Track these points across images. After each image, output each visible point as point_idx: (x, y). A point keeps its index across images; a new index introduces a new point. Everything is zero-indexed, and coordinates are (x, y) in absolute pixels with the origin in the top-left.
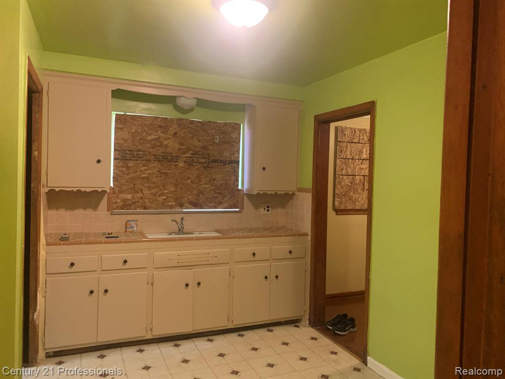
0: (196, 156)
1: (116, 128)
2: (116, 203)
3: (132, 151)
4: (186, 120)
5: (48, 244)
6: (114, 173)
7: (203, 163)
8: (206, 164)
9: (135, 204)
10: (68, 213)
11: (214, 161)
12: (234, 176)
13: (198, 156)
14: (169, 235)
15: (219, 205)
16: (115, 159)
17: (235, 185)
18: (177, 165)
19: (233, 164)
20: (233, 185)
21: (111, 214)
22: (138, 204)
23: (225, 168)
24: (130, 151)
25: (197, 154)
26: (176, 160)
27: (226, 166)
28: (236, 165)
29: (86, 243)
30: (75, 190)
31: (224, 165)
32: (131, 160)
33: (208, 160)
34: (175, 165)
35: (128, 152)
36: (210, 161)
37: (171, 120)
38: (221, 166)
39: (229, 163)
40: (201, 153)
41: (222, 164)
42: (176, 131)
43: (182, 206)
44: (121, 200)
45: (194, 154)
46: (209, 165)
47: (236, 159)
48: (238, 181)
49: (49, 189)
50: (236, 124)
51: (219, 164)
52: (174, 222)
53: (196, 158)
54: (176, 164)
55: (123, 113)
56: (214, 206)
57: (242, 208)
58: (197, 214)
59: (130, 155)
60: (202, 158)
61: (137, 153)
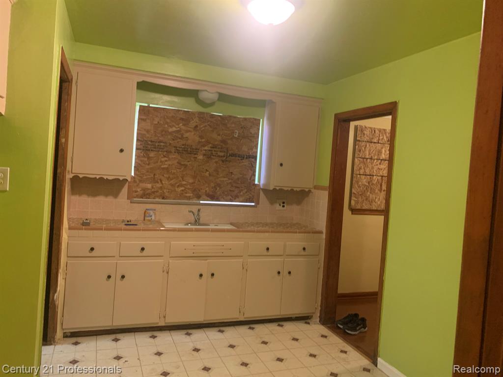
0: (215, 149)
1: (139, 119)
2: (136, 192)
3: (154, 142)
4: (207, 113)
5: (70, 228)
6: (136, 162)
7: (222, 157)
8: (225, 158)
9: (154, 194)
10: (90, 199)
11: (232, 155)
12: (251, 170)
13: (217, 150)
14: (185, 225)
15: (235, 199)
16: (137, 149)
17: (252, 179)
18: (196, 158)
19: (251, 159)
20: (250, 179)
21: (131, 202)
22: (158, 194)
23: (243, 162)
24: (151, 141)
25: (216, 147)
26: (195, 153)
27: (243, 161)
28: (253, 160)
29: (106, 229)
30: (98, 177)
31: (241, 159)
32: (152, 150)
33: (227, 153)
34: (194, 157)
35: (150, 143)
36: (229, 155)
37: (193, 114)
38: (239, 160)
39: (247, 158)
40: (220, 147)
41: (240, 159)
42: (197, 124)
43: (199, 197)
44: (140, 189)
45: (213, 148)
46: (227, 159)
47: (254, 154)
48: (255, 175)
49: (74, 175)
50: (255, 119)
51: (237, 158)
52: (191, 213)
53: (215, 151)
54: (196, 156)
55: (146, 105)
56: (231, 199)
57: (257, 203)
58: (213, 207)
59: (152, 146)
60: (220, 151)
61: (159, 144)
